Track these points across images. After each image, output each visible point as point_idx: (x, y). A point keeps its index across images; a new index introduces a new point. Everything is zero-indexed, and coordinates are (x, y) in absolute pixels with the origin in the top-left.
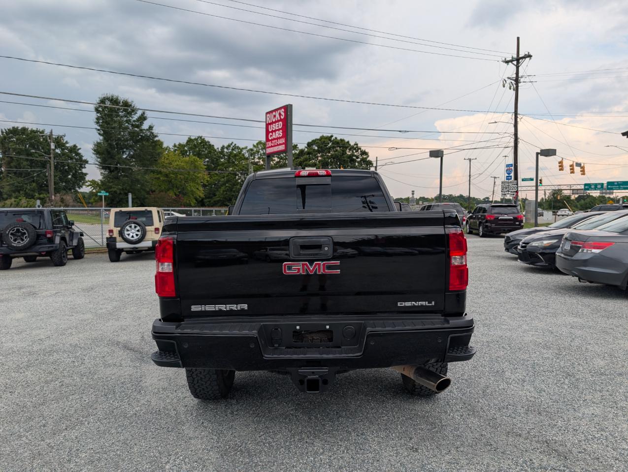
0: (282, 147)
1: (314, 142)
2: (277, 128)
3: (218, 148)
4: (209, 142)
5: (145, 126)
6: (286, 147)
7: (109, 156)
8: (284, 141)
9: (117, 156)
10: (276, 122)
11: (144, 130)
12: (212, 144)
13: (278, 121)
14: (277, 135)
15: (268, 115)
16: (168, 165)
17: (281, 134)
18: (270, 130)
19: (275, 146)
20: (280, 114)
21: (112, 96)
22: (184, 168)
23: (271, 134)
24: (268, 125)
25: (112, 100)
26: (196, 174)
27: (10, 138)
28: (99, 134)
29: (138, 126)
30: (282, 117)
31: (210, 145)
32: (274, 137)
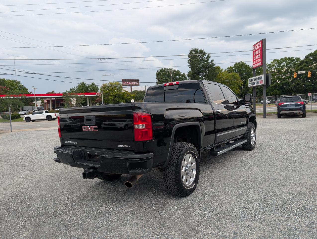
0: (260, 64)
1: (310, 55)
2: (258, 53)
3: (251, 66)
4: (246, 64)
5: (210, 60)
6: (262, 63)
7: (194, 77)
8: (261, 60)
9: (196, 77)
10: (257, 50)
11: (209, 62)
12: (247, 65)
13: (258, 49)
14: (258, 57)
15: (254, 47)
16: (221, 78)
17: (260, 56)
18: (255, 55)
19: (257, 63)
20: (259, 45)
21: (195, 49)
22: (229, 79)
23: (255, 57)
24: (254, 52)
25: (195, 50)
26: (235, 82)
27: (160, 73)
28: (189, 67)
29: (206, 61)
30: (260, 47)
31: (246, 65)
32: (256, 58)
